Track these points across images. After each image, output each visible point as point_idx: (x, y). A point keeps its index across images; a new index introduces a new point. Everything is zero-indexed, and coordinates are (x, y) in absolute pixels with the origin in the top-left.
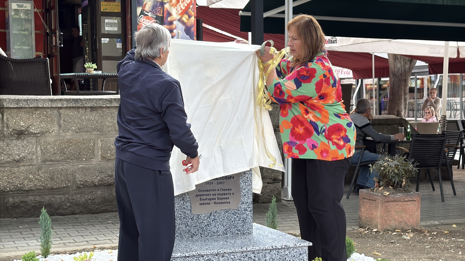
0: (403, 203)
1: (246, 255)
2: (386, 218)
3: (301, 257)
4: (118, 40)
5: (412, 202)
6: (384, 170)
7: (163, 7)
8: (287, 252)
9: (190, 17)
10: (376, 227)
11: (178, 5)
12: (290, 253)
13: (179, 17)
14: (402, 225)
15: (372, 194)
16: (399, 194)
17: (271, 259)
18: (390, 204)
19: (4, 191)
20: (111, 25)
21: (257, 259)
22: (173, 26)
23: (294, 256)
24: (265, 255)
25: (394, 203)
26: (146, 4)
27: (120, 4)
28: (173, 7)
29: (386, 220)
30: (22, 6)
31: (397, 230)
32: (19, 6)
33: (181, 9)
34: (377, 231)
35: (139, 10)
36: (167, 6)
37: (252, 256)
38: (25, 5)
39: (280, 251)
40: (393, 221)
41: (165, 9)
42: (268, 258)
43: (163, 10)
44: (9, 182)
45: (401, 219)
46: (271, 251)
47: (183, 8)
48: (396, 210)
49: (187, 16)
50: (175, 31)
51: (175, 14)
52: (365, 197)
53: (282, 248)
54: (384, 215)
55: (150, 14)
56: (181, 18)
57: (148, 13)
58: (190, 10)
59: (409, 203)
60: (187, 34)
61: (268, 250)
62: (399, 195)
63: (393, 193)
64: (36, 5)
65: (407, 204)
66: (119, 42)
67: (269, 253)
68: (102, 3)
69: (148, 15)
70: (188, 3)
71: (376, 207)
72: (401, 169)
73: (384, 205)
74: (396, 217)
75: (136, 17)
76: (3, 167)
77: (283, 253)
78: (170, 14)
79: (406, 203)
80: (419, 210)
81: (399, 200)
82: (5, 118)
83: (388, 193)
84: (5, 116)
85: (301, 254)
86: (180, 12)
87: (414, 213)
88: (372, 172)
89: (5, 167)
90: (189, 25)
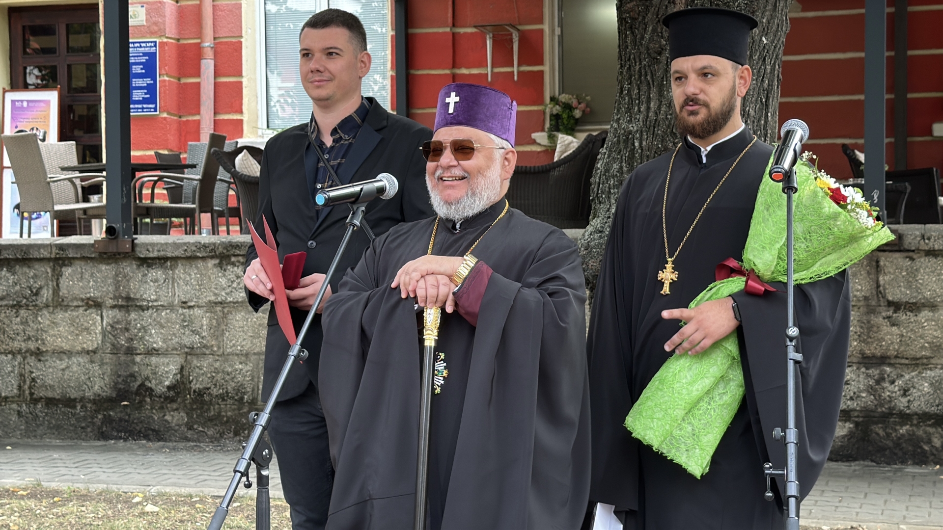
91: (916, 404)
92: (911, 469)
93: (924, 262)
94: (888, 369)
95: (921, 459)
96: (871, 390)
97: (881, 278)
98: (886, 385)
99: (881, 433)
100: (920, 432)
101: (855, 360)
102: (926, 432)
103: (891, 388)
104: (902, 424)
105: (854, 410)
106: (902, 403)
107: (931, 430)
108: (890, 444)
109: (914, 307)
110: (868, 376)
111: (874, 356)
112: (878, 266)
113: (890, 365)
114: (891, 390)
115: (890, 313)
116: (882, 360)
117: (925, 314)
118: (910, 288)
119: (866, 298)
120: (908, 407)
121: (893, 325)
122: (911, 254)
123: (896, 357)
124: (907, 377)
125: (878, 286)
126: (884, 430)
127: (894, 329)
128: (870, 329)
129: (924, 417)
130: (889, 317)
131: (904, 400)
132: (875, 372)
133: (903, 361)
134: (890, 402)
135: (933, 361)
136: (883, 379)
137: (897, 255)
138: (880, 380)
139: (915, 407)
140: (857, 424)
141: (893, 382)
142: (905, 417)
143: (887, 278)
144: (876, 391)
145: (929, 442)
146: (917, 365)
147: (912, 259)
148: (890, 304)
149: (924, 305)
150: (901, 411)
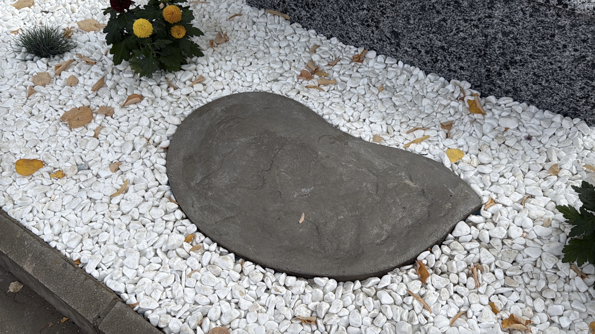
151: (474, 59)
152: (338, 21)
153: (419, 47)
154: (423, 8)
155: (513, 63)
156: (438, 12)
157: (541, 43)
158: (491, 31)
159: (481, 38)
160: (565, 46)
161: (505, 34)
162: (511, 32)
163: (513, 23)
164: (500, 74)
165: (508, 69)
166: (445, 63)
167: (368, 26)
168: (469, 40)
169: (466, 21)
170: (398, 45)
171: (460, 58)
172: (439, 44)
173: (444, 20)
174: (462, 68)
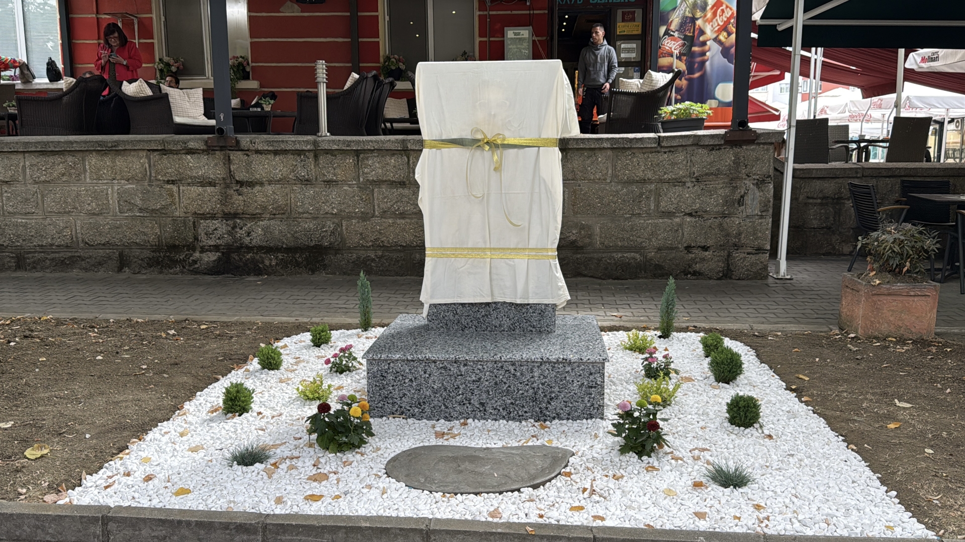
0: (906, 298)
1: (502, 367)
2: (873, 319)
3: (592, 377)
4: (636, 68)
5: (923, 298)
6: (878, 246)
7: (695, 24)
8: (568, 369)
9: (729, 34)
10: (856, 332)
11: (715, 20)
12: (572, 369)
13: (714, 36)
14: (901, 332)
15: (856, 281)
16: (899, 284)
17: (542, 377)
18: (882, 298)
19: (411, 246)
20: (628, 50)
21: (518, 374)
22: (707, 48)
23: (580, 376)
24: (531, 369)
25: (889, 298)
26: (671, 22)
27: (640, 24)
28: (707, 24)
29: (872, 322)
30: (519, 34)
31: (890, 339)
32: (515, 34)
33: (718, 25)
34: (855, 337)
35: (662, 30)
36: (699, 22)
37: (512, 368)
38: (522, 32)
39: (556, 365)
40: (886, 325)
41: (697, 27)
42: (536, 374)
43: (694, 27)
44: (416, 236)
45: (900, 323)
46: (541, 365)
47: (721, 24)
48: (892, 308)
49: (725, 34)
50: (708, 54)
51: (709, 32)
52: (847, 284)
53: (558, 362)
54: (870, 314)
55: (676, 34)
56: (718, 36)
57: (674, 32)
58: (731, 25)
59: (916, 299)
60: (724, 57)
61: (537, 362)
62: (899, 286)
63: (888, 282)
64: (536, 32)
65: (914, 301)
66: (637, 71)
67: (538, 367)
68: (618, 24)
69: (673, 36)
70: (728, 16)
71: (859, 301)
72: (908, 246)
73: (870, 300)
74: (891, 319)
75: (659, 39)
76: (409, 218)
77: (562, 369)
78: (702, 32)
79: (912, 298)
80: (935, 311)
81: (898, 293)
82: (411, 162)
83: (878, 282)
84: (411, 159)
85: (591, 374)
86: (716, 29)
87: (924, 315)
88: (860, 248)
89: (412, 219)
90: (727, 45)
91: (255, 241)
92: (251, 278)
93: (254, 157)
94: (238, 221)
95: (258, 272)
96: (230, 233)
97: (231, 167)
98: (238, 230)
99: (237, 258)
100: (258, 257)
101: (220, 216)
102: (260, 257)
103: (240, 231)
104: (248, 253)
105: (221, 245)
106: (247, 240)
107: (264, 256)
108: (241, 264)
109: (251, 184)
110: (227, 225)
111: (230, 213)
112: (229, 159)
113: (239, 218)
114: (240, 233)
115: (238, 188)
116: (235, 215)
117: (258, 188)
118: (247, 172)
119: (224, 179)
120: (250, 243)
121: (240, 195)
122: (247, 152)
123: (243, 214)
124: (249, 225)
125: (230, 172)
126: (238, 256)
127: (240, 197)
128: (226, 197)
129: (260, 248)
130: (237, 190)
131: (248, 239)
132: (230, 222)
133: (247, 216)
134: (241, 240)
135: (263, 216)
136: (236, 227)
137: (240, 153)
138: (234, 227)
139: (254, 243)
140: (223, 253)
141: (241, 229)
142: (250, 249)
143: (235, 167)
144: (232, 233)
145: (263, 262)
146: (255, 218)
147: (248, 155)
148: (238, 182)
149: (257, 183)
150: (247, 245)
151: (531, 404)
152: (443, 407)
153: (498, 407)
154: (496, 384)
155: (552, 399)
156: (505, 383)
157: (561, 383)
158: (535, 385)
159: (531, 391)
160: (573, 381)
161: (543, 384)
162: (545, 382)
163: (545, 377)
164: (547, 408)
165: (550, 404)
166: (515, 412)
167: (464, 404)
168: (526, 394)
169: (521, 383)
170: (485, 410)
171: (523, 407)
172: (510, 401)
173: (509, 387)
174: (526, 412)
